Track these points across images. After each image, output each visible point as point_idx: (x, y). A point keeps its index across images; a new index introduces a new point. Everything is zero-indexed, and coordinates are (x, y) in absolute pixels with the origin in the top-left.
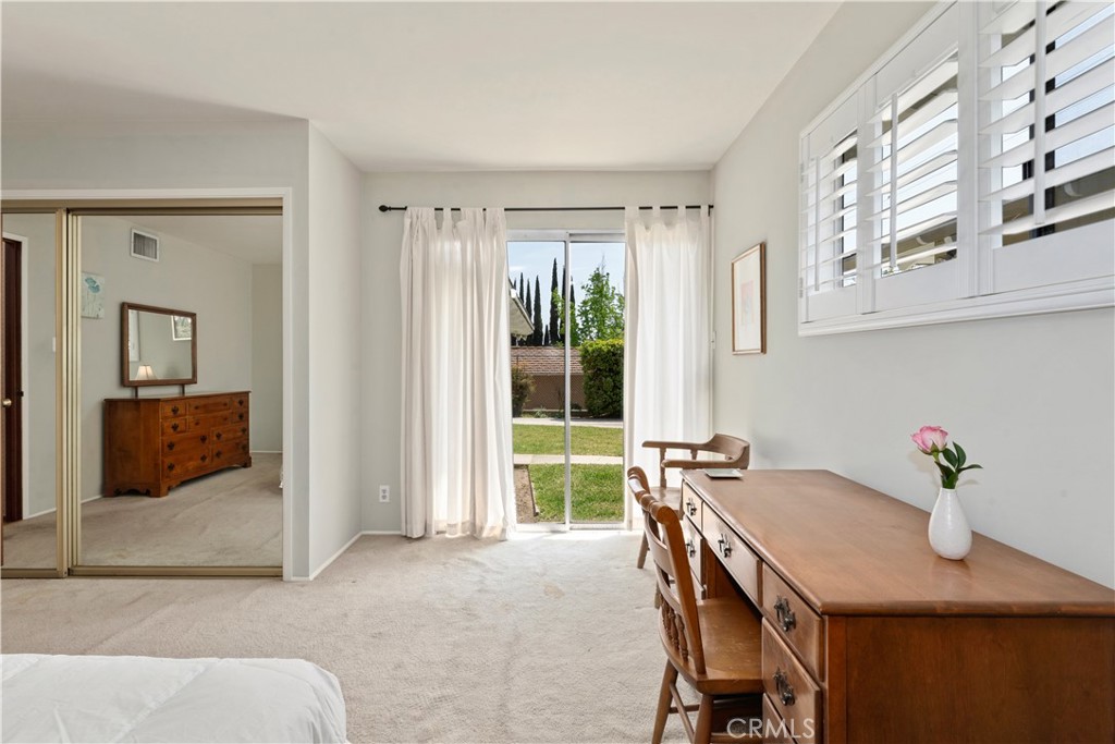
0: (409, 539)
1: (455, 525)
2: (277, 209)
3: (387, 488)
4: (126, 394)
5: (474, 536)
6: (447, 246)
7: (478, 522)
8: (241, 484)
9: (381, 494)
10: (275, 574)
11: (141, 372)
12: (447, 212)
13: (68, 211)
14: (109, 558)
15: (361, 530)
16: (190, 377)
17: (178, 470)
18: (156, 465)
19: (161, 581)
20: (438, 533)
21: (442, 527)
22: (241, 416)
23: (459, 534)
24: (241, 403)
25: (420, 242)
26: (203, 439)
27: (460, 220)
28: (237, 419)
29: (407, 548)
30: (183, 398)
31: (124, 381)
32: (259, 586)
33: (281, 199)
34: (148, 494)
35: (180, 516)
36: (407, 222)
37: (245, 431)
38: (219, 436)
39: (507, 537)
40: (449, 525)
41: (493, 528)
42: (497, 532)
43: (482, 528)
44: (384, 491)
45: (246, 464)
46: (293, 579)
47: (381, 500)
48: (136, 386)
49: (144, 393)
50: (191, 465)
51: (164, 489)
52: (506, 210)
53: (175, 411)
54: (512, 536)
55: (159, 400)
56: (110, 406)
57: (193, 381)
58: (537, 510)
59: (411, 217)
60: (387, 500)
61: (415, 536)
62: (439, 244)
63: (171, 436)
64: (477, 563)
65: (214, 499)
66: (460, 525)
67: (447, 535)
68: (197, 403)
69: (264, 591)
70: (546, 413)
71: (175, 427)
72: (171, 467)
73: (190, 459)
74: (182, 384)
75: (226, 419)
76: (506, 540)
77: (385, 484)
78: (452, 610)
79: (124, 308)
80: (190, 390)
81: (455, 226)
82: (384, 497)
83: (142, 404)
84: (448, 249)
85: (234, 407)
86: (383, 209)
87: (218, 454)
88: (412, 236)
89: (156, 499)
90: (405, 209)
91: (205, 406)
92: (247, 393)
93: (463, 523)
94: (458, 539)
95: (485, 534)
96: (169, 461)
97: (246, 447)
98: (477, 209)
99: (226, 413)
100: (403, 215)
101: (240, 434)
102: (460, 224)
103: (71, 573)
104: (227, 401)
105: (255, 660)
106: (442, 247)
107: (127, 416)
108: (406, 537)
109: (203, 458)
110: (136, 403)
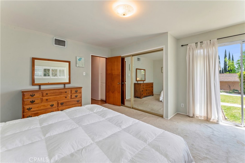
0: (189, 117)
1: (202, 116)
2: (162, 50)
3: (183, 104)
4: (136, 82)
5: (207, 120)
6: (199, 51)
7: (209, 117)
8: (152, 99)
9: (182, 105)
10: (162, 116)
11: (138, 79)
12: (199, 44)
13: (132, 56)
14: (136, 107)
15: (177, 112)
16: (144, 80)
17: (143, 95)
18: (141, 94)
19: (144, 113)
20: (196, 117)
21: (197, 116)
22: (152, 87)
23: (203, 119)
24: (152, 84)
25: (192, 51)
26: (147, 90)
27: (203, 44)
28: (151, 87)
29: (189, 119)
30: (143, 83)
31: (136, 80)
32: (159, 118)
33: (163, 48)
34: (140, 98)
35: (144, 102)
36: (188, 47)
37: (153, 89)
38: (149, 90)
39: (219, 123)
40: (200, 116)
41: (214, 120)
42: (215, 121)
43: (210, 119)
44: (183, 105)
45: (153, 95)
46: (165, 118)
47: (182, 107)
48: (138, 81)
49: (139, 82)
50: (145, 94)
51: (142, 98)
52: (217, 39)
53: (143, 85)
54: (220, 123)
55: (141, 83)
56: (135, 84)
57: (145, 81)
58: (226, 118)
59: (189, 46)
60: (183, 107)
61: (191, 116)
62: (197, 51)
63: (143, 89)
64: (210, 127)
65: (149, 100)
66: (203, 116)
67: (199, 118)
68: (146, 84)
69: (160, 119)
70: (224, 91)
71: (143, 88)
72: (143, 94)
73: (145, 93)
74: (143, 81)
75: (150, 87)
76: (219, 124)
77: (183, 103)
78: (205, 137)
79: (137, 69)
80: (145, 82)
81: (201, 46)
82: (183, 106)
83: (139, 84)
84: (200, 52)
85: (151, 85)
86: (182, 46)
87: (149, 93)
88: (189, 50)
89: (141, 99)
90: (188, 45)
91: (147, 85)
92: (153, 83)
93: (204, 116)
94: (202, 119)
95: (211, 120)
96: (142, 93)
97: (153, 92)
98: (208, 41)
99: (150, 86)
100: (187, 46)
101: (152, 90)
102: (203, 45)
103: (132, 108)
104: (150, 84)
105: (172, 134)
106: (198, 52)
107: (137, 86)
108: (188, 116)
109: (147, 93)
110: (138, 84)
